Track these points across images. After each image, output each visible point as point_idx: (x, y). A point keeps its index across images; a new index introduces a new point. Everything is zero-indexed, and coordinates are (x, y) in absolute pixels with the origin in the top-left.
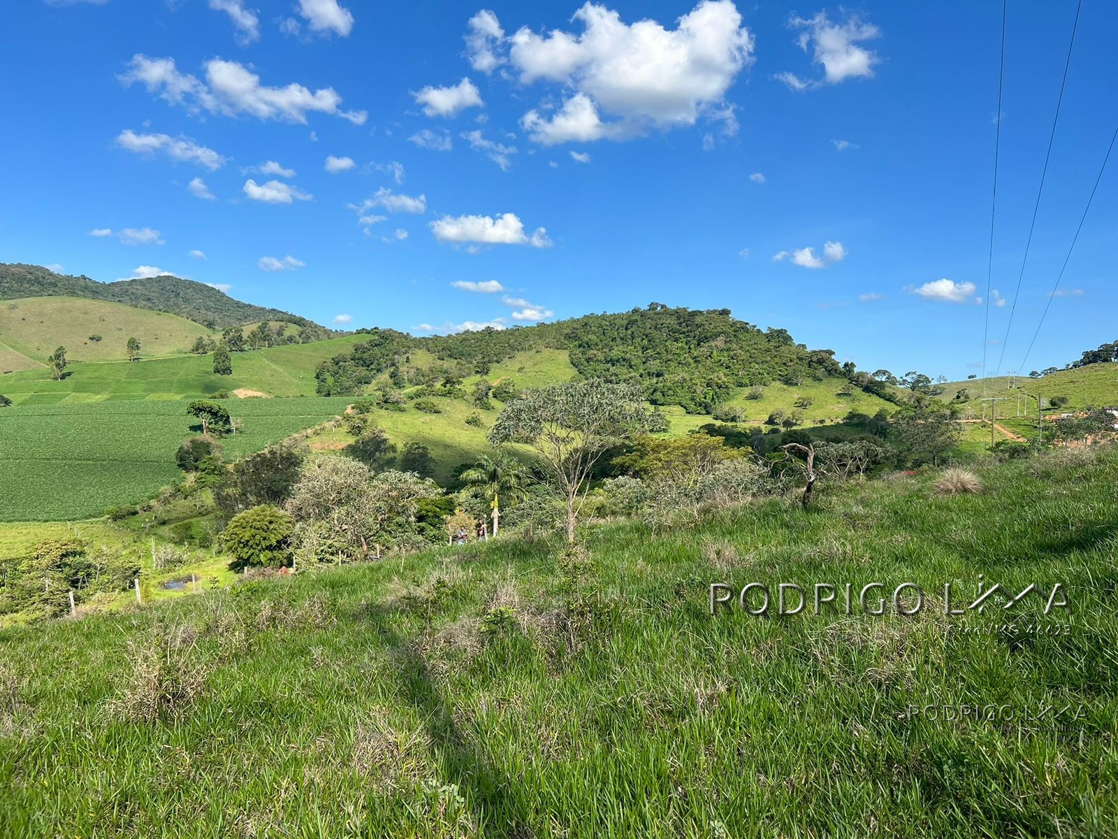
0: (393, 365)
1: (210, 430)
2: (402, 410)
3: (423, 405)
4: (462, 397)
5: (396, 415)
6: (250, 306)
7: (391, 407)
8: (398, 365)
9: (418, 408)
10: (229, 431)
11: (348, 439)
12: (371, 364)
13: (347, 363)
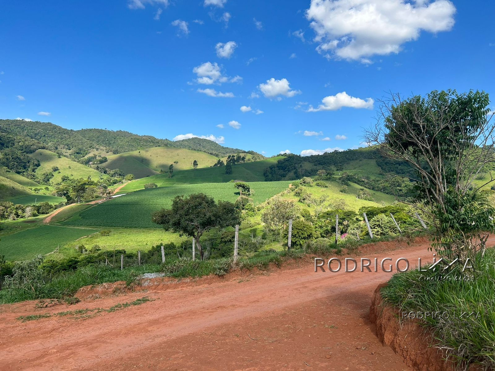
0: (295, 168)
1: (243, 194)
2: (311, 186)
3: (320, 184)
4: (335, 180)
5: (310, 188)
6: (227, 148)
7: (307, 185)
8: (297, 168)
9: (317, 185)
10: (249, 195)
11: (295, 198)
12: (286, 168)
13: (275, 169)
